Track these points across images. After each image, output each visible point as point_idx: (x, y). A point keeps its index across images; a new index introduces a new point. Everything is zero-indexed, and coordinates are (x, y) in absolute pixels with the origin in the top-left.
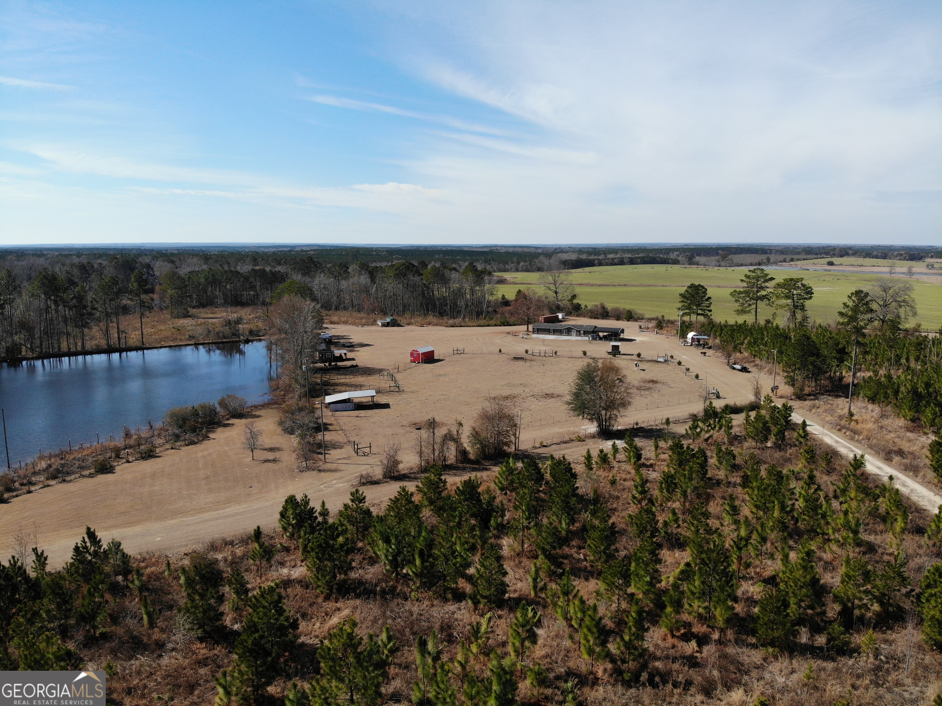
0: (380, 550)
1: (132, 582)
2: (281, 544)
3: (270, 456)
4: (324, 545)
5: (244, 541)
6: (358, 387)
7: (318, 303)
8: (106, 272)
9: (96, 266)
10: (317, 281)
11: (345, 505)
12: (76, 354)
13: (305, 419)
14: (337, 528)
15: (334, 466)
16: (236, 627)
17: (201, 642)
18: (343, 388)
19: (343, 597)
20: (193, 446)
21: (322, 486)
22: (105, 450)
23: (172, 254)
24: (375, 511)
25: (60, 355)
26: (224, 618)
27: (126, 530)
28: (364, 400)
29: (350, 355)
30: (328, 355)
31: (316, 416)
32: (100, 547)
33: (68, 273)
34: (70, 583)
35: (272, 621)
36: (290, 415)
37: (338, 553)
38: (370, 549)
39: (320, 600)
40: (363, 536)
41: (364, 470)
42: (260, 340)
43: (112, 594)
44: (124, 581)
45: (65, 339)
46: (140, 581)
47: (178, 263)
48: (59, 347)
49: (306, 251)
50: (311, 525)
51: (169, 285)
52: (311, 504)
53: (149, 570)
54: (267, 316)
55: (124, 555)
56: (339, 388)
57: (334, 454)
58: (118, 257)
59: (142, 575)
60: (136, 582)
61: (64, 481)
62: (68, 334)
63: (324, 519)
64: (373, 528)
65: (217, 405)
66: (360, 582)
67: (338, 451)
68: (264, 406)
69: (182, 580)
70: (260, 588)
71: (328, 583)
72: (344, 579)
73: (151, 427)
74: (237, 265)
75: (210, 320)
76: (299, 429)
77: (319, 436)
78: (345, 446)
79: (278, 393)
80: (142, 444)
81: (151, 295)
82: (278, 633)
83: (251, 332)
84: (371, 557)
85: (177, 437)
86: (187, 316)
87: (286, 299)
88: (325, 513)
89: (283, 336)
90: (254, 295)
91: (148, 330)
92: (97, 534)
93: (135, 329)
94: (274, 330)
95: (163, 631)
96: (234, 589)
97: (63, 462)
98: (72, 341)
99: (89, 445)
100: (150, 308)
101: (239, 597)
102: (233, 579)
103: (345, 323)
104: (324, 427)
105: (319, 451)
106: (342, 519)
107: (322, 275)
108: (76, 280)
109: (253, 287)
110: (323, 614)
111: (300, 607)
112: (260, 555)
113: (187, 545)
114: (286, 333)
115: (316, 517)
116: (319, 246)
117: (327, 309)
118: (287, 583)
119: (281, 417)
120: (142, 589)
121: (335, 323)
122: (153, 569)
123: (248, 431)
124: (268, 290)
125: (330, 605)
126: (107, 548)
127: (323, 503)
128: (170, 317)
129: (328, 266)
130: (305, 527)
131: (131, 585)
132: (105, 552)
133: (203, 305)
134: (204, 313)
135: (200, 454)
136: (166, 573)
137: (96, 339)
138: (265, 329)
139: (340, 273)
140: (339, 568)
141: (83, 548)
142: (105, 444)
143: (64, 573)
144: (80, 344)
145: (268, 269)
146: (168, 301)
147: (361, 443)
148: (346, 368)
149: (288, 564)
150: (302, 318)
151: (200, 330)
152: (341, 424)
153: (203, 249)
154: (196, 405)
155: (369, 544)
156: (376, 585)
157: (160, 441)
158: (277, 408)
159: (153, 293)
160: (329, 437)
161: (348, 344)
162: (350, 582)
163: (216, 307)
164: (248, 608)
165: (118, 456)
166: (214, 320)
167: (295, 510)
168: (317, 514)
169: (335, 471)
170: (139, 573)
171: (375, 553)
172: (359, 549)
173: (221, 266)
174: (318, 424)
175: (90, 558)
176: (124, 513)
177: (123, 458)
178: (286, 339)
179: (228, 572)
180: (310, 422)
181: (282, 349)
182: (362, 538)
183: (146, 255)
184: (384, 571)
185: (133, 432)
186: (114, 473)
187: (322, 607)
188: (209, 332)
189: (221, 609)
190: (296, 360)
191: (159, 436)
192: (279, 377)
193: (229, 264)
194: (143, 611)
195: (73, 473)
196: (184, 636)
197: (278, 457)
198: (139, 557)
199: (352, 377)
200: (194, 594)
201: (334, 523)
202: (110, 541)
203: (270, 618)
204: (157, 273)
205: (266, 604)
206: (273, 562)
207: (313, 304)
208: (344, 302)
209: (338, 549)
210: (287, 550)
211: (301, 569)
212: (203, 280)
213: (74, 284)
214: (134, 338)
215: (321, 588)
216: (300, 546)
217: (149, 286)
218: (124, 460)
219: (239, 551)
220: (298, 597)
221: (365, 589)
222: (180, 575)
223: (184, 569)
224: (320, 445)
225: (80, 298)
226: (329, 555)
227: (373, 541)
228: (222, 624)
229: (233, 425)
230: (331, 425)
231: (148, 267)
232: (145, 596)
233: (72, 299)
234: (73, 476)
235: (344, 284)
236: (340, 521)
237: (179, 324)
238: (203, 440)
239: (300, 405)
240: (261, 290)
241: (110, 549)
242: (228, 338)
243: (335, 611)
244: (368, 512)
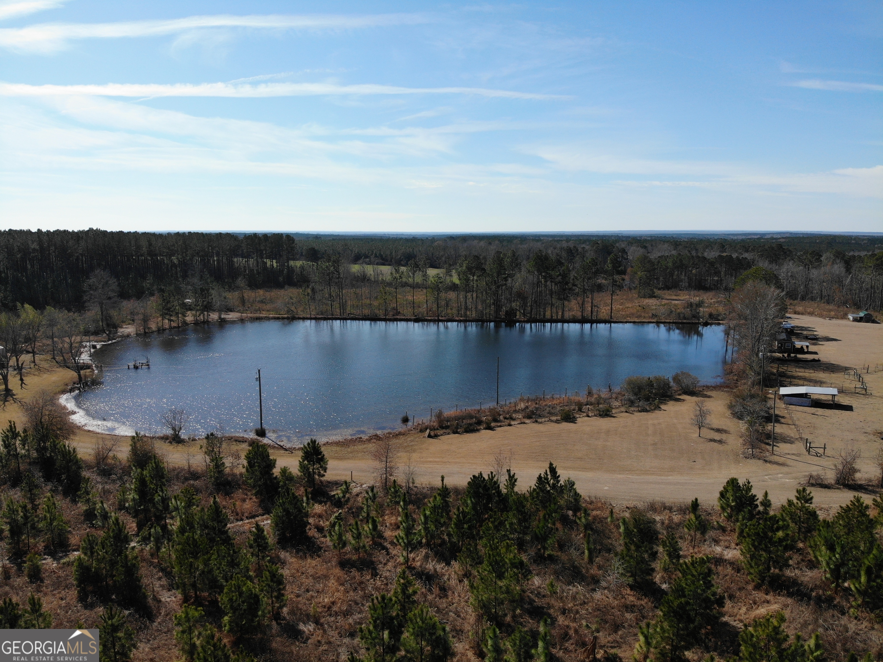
0: (821, 556)
1: (580, 519)
2: (718, 522)
3: (717, 436)
4: (762, 535)
5: (682, 510)
6: (819, 383)
7: (783, 291)
8: (587, 255)
9: (580, 250)
10: (785, 268)
11: (789, 501)
12: (557, 321)
13: (756, 406)
14: (778, 522)
15: (781, 460)
16: (664, 586)
17: (631, 590)
18: (801, 382)
19: (774, 591)
20: (645, 413)
21: (766, 477)
22: (570, 402)
23: (646, 241)
24: (821, 515)
25: (544, 321)
26: (654, 574)
27: (580, 473)
28: (823, 398)
29: (812, 348)
30: (788, 346)
31: (768, 406)
32: (558, 481)
33: (557, 255)
34: (531, 504)
35: (699, 591)
36: (741, 401)
37: (775, 546)
38: (811, 552)
39: (750, 587)
40: (805, 538)
41: (815, 471)
42: (719, 324)
43: (563, 525)
44: (573, 516)
45: (550, 309)
46: (586, 519)
47: (650, 248)
48: (544, 314)
49: (776, 239)
50: (750, 512)
51: (639, 267)
52: (753, 492)
53: (595, 513)
54: (729, 301)
55: (577, 495)
56: (796, 381)
57: (783, 448)
58: (599, 242)
59: (589, 515)
60: (583, 520)
61: (536, 421)
62: (552, 305)
63: (765, 509)
64: (817, 532)
65: (671, 380)
66: (795, 582)
67: (788, 445)
68: (715, 388)
69: (622, 530)
70: (692, 557)
71: (760, 573)
72: (778, 574)
73: (610, 390)
74: (704, 251)
75: (674, 302)
76: (748, 415)
77: (769, 427)
78: (796, 442)
79: (731, 377)
80: (601, 404)
81: (623, 276)
82: (704, 605)
83: (711, 315)
84: (810, 561)
85: (632, 403)
86: (652, 296)
87: (749, 284)
88: (766, 503)
89: (742, 322)
90: (718, 281)
91: (616, 306)
92: (557, 470)
93: (606, 305)
94: (734, 314)
95: (600, 568)
96: (667, 551)
97: (537, 406)
98: (554, 310)
99: (558, 396)
100: (621, 287)
101: (671, 561)
102: (667, 542)
103: (811, 314)
104: (777, 419)
105: (767, 441)
106: (784, 515)
107: (791, 263)
108: (563, 261)
109: (717, 273)
110: (751, 602)
111: (728, 587)
112: (696, 526)
113: (630, 500)
114: (746, 319)
115: (757, 506)
116: (791, 233)
117: (792, 299)
118: (719, 561)
119: (731, 400)
120: (588, 526)
121: (799, 314)
122: (598, 512)
123: (699, 409)
124: (732, 276)
125: (759, 595)
126: (563, 484)
127: (766, 494)
128: (637, 296)
129: (799, 254)
130: (744, 512)
131: (578, 521)
132: (561, 486)
133: (667, 288)
134: (667, 294)
135: (650, 422)
136: (609, 520)
137: (573, 311)
138: (725, 314)
139: (811, 262)
140: (774, 562)
141: (545, 478)
142: (572, 398)
143: (527, 495)
144: (560, 313)
145: (734, 256)
146: (637, 282)
147: (814, 442)
148: (806, 361)
149: (722, 543)
150: (764, 305)
151: (662, 310)
152: (795, 419)
153: (674, 236)
154: (652, 377)
155: (811, 547)
156: (812, 590)
157: (617, 404)
158: (729, 392)
159: (625, 274)
160: (779, 429)
161: (811, 337)
162: (783, 578)
163: (681, 290)
164: (678, 572)
165: (580, 410)
166: (676, 302)
167: (735, 492)
168: (758, 502)
169: (783, 465)
170: (587, 514)
171: (816, 557)
172: (799, 550)
173: (689, 252)
174: (769, 414)
175: (549, 489)
176: (580, 459)
177: (584, 412)
178: (745, 325)
179: (663, 534)
180: (762, 410)
181: (739, 335)
182: (803, 539)
183: (623, 241)
184: (824, 578)
185: (594, 391)
186: (576, 423)
187: (751, 595)
188: (671, 312)
189: (653, 565)
190: (753, 347)
191: (616, 398)
192: (733, 362)
193: (697, 250)
194: (585, 546)
195: (544, 417)
196: (616, 578)
197: (724, 438)
198: (588, 500)
199: (813, 371)
200: (631, 544)
201: (775, 515)
202: (567, 479)
203: (697, 588)
204: (630, 257)
205: (695, 573)
206: (707, 537)
207: (778, 291)
208: (812, 293)
209: (776, 542)
210: (723, 530)
211: (735, 552)
212: (670, 264)
213: (561, 264)
214: (604, 312)
215: (753, 576)
216: (737, 530)
217: (622, 268)
218: (585, 414)
219: (676, 518)
220: (728, 577)
221: (798, 590)
222: (621, 524)
223: (624, 520)
224: (768, 436)
225: (564, 276)
226: (766, 546)
227: (816, 545)
228: (652, 579)
229: (684, 400)
230: (783, 417)
231: (624, 251)
232: (589, 534)
233: (557, 277)
234: (543, 419)
235: (814, 273)
236: (782, 515)
237: (644, 303)
238: (655, 409)
239: (752, 392)
240: (725, 276)
241: (566, 486)
242: (688, 319)
243: (764, 602)
244: (813, 515)
